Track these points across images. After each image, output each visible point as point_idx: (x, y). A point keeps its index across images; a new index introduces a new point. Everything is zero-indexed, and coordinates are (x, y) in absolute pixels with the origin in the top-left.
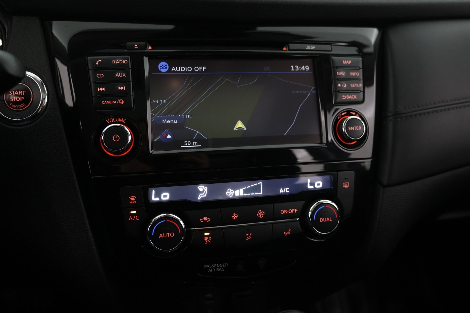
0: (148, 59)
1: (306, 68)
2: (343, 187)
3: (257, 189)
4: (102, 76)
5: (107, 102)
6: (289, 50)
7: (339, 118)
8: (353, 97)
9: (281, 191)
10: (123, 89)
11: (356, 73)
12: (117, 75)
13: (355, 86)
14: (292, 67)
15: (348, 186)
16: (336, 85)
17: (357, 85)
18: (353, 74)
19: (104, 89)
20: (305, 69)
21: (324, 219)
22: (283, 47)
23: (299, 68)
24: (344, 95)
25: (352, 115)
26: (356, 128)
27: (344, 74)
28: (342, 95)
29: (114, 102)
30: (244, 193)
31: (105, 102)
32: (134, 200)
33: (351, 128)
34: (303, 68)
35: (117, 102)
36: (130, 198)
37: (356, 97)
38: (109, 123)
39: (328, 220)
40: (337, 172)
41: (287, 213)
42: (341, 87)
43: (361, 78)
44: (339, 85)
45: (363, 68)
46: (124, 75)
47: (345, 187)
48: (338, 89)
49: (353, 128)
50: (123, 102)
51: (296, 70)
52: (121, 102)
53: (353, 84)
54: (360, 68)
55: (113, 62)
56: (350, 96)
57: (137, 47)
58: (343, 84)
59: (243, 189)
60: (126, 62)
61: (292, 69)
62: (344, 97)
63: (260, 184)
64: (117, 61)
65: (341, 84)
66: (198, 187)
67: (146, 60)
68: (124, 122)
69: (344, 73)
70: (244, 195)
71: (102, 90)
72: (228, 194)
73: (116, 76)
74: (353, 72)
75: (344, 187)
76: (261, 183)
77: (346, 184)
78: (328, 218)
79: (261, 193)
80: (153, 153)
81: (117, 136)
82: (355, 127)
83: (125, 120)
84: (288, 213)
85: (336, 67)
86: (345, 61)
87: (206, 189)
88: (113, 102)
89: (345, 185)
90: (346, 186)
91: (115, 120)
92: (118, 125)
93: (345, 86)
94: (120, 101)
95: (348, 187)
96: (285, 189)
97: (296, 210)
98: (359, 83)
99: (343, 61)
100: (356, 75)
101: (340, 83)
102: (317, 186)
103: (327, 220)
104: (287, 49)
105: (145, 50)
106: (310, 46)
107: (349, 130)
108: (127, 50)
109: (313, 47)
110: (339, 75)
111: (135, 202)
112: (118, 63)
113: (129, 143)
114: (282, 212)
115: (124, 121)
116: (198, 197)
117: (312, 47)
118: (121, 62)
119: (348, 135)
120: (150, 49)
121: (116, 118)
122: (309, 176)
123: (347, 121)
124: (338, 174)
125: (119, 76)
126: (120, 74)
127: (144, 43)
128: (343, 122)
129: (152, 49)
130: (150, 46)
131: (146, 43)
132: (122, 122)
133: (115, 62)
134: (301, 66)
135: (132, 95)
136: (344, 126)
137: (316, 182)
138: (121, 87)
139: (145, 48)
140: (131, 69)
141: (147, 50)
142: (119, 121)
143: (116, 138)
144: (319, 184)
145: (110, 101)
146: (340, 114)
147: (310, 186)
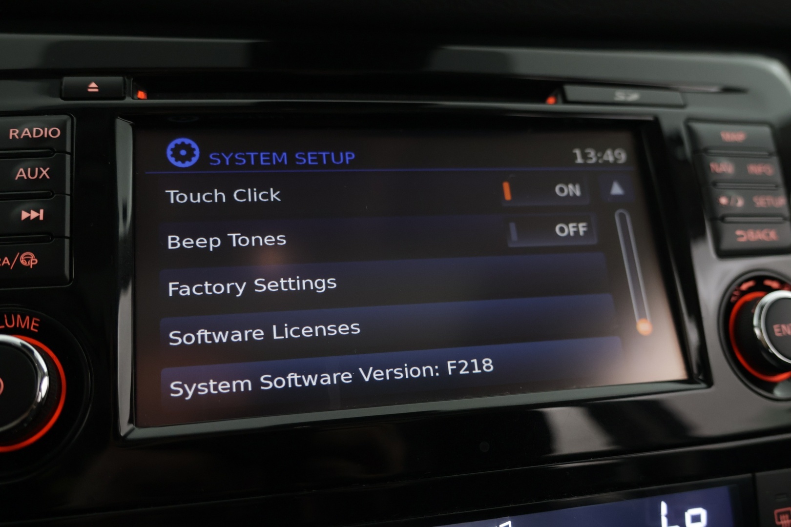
0: (133, 126)
1: (616, 156)
6: (566, 101)
7: (733, 299)
8: (768, 235)
10: (38, 217)
11: (762, 168)
12: (21, 173)
13: (766, 201)
14: (575, 154)
16: (713, 203)
17: (771, 201)
18: (755, 169)
20: (616, 159)
22: (548, 95)
23: (596, 155)
24: (741, 230)
25: (770, 290)
27: (730, 170)
28: (736, 231)
33: (780, 328)
34: (609, 156)
35: (11, 263)
37: (775, 234)
40: (749, 475)
42: (727, 207)
43: (779, 179)
44: (723, 201)
45: (780, 153)
46: (44, 172)
47: (782, 522)
48: (722, 213)
49: (786, 330)
50: (33, 261)
51: (590, 162)
52: (27, 260)
53: (761, 199)
54: (771, 154)
55: (11, 134)
56: (758, 232)
57: (97, 90)
58: (733, 198)
60: (55, 133)
61: (576, 158)
62: (742, 236)
64: (27, 129)
65: (729, 198)
67: (124, 131)
68: (35, 327)
69: (730, 166)
73: (18, 175)
74: (756, 164)
75: (781, 525)
76: (509, 523)
77: (784, 513)
80: (133, 435)
83: (36, 322)
85: (705, 150)
86: (728, 135)
89: (781, 517)
90: (785, 522)
92: (16, 340)
93: (740, 203)
94: (22, 257)
98: (776, 196)
99: (723, 134)
100: (763, 172)
101: (723, 195)
102: (690, 525)
104: (560, 99)
105: (123, 98)
106: (624, 93)
107: (777, 335)
108: (64, 100)
109: (634, 96)
110: (717, 170)
112: (26, 137)
113: (42, 399)
115: (33, 324)
117: (630, 95)
118: (36, 135)
119: (773, 350)
120: (139, 99)
121: (5, 316)
122: (663, 494)
123: (762, 308)
124: (754, 479)
125: (25, 178)
126: (29, 169)
127: (119, 79)
128: (752, 311)
129: (149, 97)
130: (141, 90)
131: (126, 80)
132: (28, 327)
133: (17, 134)
134: (601, 150)
135: (67, 238)
136: (759, 327)
137: (686, 511)
138: (29, 212)
139: (125, 93)
140: (71, 154)
141: (128, 100)
142: (18, 326)
144: (696, 519)
146: (737, 289)
147: (670, 524)
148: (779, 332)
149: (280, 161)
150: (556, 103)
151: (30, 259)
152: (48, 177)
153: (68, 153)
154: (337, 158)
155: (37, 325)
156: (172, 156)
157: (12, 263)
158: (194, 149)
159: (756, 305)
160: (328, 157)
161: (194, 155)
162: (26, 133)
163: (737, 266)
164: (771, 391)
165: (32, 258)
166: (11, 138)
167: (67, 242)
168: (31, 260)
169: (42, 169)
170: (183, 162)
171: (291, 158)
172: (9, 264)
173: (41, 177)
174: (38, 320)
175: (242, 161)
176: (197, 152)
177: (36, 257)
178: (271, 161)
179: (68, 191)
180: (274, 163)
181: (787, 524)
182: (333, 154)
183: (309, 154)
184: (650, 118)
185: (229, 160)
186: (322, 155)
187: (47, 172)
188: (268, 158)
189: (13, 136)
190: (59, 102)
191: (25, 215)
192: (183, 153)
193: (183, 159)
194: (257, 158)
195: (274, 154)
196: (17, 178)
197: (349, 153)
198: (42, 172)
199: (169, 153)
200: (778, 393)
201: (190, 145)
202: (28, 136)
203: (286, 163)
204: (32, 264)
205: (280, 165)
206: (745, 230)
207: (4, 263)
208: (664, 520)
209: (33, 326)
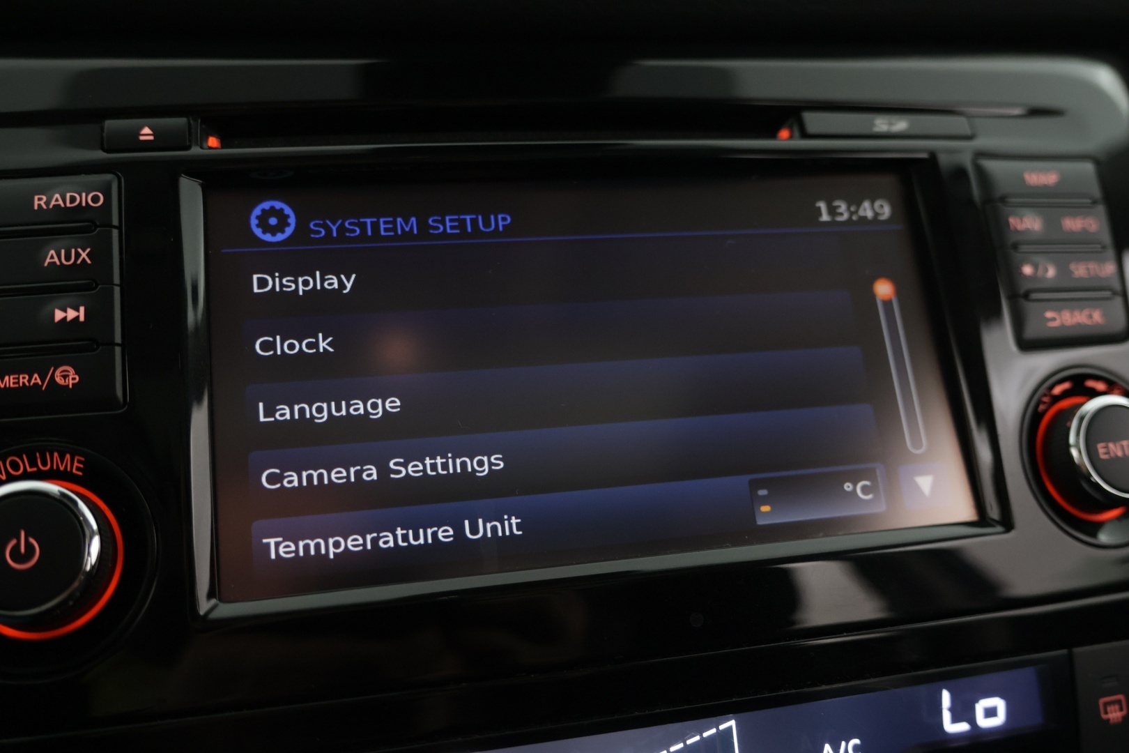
0: (203, 186)
1: (877, 209)
2: (1104, 716)
6: (805, 135)
7: (1042, 407)
8: (1090, 317)
10: (78, 317)
11: (1083, 222)
12: (52, 257)
13: (1088, 269)
14: (819, 208)
15: (1124, 712)
16: (1013, 274)
17: (1095, 268)
18: (1072, 224)
20: (876, 214)
22: (779, 127)
23: (848, 209)
24: (1052, 311)
25: (1094, 394)
27: (1037, 227)
28: (1045, 312)
29: (29, 381)
33: (1107, 447)
34: (866, 210)
35: (43, 381)
37: (1102, 316)
38: (4, 477)
40: (1064, 651)
42: (1033, 278)
43: (1106, 237)
44: (1027, 270)
45: (1108, 199)
46: (84, 255)
47: (1110, 716)
48: (1024, 287)
49: (1115, 450)
50: (73, 378)
51: (839, 219)
52: (65, 377)
53: (1080, 265)
54: (1095, 202)
55: (36, 202)
56: (1076, 312)
57: (151, 138)
58: (1041, 266)
60: (95, 199)
61: (820, 214)
62: (1054, 319)
63: (730, 728)
64: (57, 196)
65: (1036, 267)
67: (191, 194)
68: (78, 469)
69: (1038, 220)
73: (48, 260)
74: (1074, 215)
75: (1108, 720)
76: (732, 723)
80: (215, 613)
81: (28, 544)
82: (1125, 443)
83: (79, 461)
85: (1002, 199)
86: (1035, 176)
88: (23, 379)
89: (1108, 709)
90: (1115, 715)
91: (33, 463)
93: (1051, 272)
94: (58, 373)
95: (1123, 717)
96: (843, 744)
98: (1102, 261)
99: (1027, 176)
100: (1084, 227)
101: (1027, 263)
102: (983, 722)
104: (797, 133)
105: (188, 148)
106: (887, 120)
107: (1102, 457)
108: (107, 152)
109: (900, 125)
110: (1019, 228)
112: (57, 207)
113: (93, 567)
115: (76, 464)
117: (895, 124)
118: (71, 203)
119: (1096, 478)
120: (210, 148)
121: (38, 455)
122: (944, 679)
123: (1082, 419)
124: (1070, 657)
125: (58, 263)
126: (63, 251)
127: (181, 121)
128: (1068, 424)
129: (224, 145)
130: (212, 136)
131: (192, 122)
132: (69, 469)
133: (45, 203)
134: (855, 201)
135: (118, 345)
136: (1077, 446)
137: (977, 701)
138: (65, 311)
139: (190, 141)
140: (119, 228)
141: (195, 151)
142: (55, 467)
143: (23, 550)
144: (991, 712)
145: (12, 377)
146: (1047, 393)
147: (955, 719)
148: (1106, 454)
149: (407, 229)
150: (791, 137)
151: (68, 376)
152: (89, 262)
153: (115, 227)
154: (487, 224)
155: (81, 466)
156: (258, 226)
157: (45, 381)
158: (288, 216)
159: (1074, 415)
160: (474, 222)
161: (288, 225)
162: (57, 200)
163: (1046, 362)
164: (1094, 534)
165: (71, 373)
166: (36, 207)
167: (118, 350)
168: (71, 377)
169: (80, 250)
170: (274, 234)
171: (423, 225)
172: (40, 383)
173: (79, 262)
174: (83, 459)
175: (354, 231)
176: (292, 220)
177: (76, 373)
178: (394, 229)
179: (117, 280)
180: (399, 232)
181: (1117, 718)
182: (480, 218)
183: (447, 218)
184: (924, 156)
185: (337, 229)
186: (465, 219)
187: (87, 255)
188: (391, 226)
189: (39, 205)
190: (100, 155)
191: (59, 315)
192: (273, 221)
193: (273, 230)
194: (375, 226)
195: (399, 220)
196: (46, 264)
197: (503, 216)
198: (80, 255)
199: (254, 222)
200: (1103, 538)
201: (282, 210)
202: (59, 205)
203: (415, 232)
204: (71, 382)
205: (407, 235)
206: (1059, 310)
207: (33, 381)
208: (946, 716)
209: (76, 467)
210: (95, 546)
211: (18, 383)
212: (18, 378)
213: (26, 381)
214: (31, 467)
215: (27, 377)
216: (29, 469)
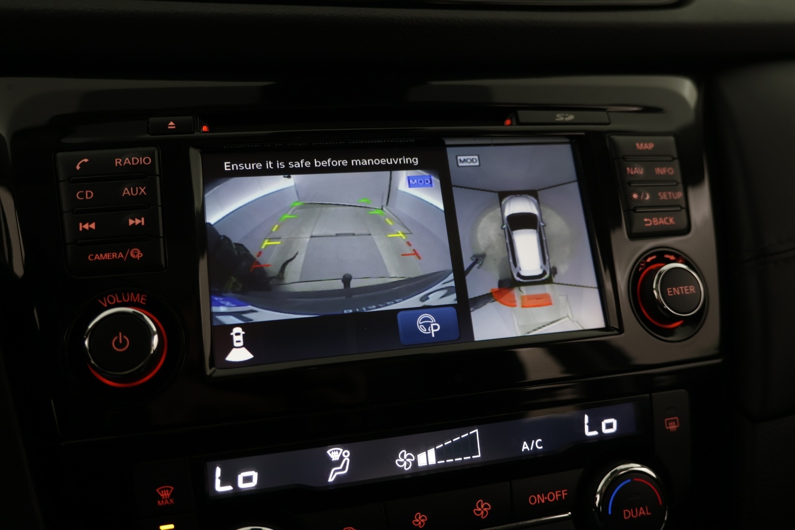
0: (202, 153)
2: (667, 428)
3: (468, 446)
4: (89, 195)
5: (101, 255)
6: (519, 124)
7: (640, 269)
8: (668, 221)
9: (525, 446)
10: (141, 223)
11: (667, 170)
12: (126, 192)
13: (668, 196)
15: (678, 426)
16: (628, 197)
17: (671, 195)
18: (660, 171)
19: (93, 226)
21: (632, 510)
22: (505, 120)
24: (647, 218)
25: (669, 261)
26: (684, 289)
27: (641, 173)
28: (644, 218)
29: (117, 256)
30: (438, 459)
31: (97, 255)
32: (169, 495)
33: (672, 290)
35: (124, 256)
36: (158, 491)
37: (674, 220)
38: (106, 305)
39: (642, 512)
40: (648, 395)
41: (543, 501)
42: (638, 200)
43: (679, 178)
44: (635, 196)
45: (681, 157)
46: (143, 190)
47: (670, 427)
48: (634, 205)
49: (676, 291)
50: (139, 255)
52: (136, 254)
53: (664, 193)
54: (674, 159)
55: (116, 162)
56: (661, 219)
57: (174, 127)
58: (643, 194)
59: (435, 449)
60: (147, 161)
62: (648, 222)
63: (476, 432)
64: (127, 159)
65: (639, 195)
66: (328, 452)
67: (195, 157)
68: (143, 301)
69: (642, 169)
70: (439, 462)
71: (89, 228)
72: (401, 463)
73: (124, 193)
74: (661, 167)
75: (669, 429)
76: (477, 431)
78: (641, 508)
79: (479, 456)
80: (215, 375)
81: (123, 338)
82: (681, 288)
83: (144, 297)
84: (546, 501)
85: (624, 158)
86: (642, 145)
87: (346, 454)
88: (114, 255)
89: (670, 424)
90: (673, 427)
91: (120, 298)
92: (130, 310)
93: (648, 197)
94: (132, 252)
95: (677, 428)
96: (533, 441)
97: (565, 492)
98: (676, 191)
99: (637, 144)
100: (667, 173)
101: (635, 193)
102: (605, 431)
103: (640, 513)
104: (514, 122)
105: (193, 133)
106: (563, 115)
107: (669, 295)
108: (149, 134)
109: (570, 117)
110: (632, 173)
111: (171, 501)
112: (127, 165)
113: (154, 351)
114: (533, 500)
115: (142, 299)
116: (328, 478)
117: (567, 117)
118: (134, 163)
119: (666, 306)
120: (204, 132)
121: (123, 294)
122: (586, 409)
123: (660, 275)
124: (651, 398)
125: (129, 195)
126: (132, 188)
127: (189, 118)
128: (653, 277)
129: (210, 131)
130: (204, 125)
131: (195, 118)
132: (138, 301)
133: (121, 163)
135: (161, 237)
136: (657, 289)
137: (603, 421)
138: (134, 220)
139: (194, 128)
140: (159, 176)
141: (197, 134)
142: (131, 300)
143: (121, 342)
144: (609, 426)
145: (108, 254)
146: (643, 261)
147: (590, 430)
148: (671, 293)
150: (512, 125)
151: (137, 253)
152: (145, 194)
153: (158, 175)
155: (145, 299)
159: (656, 273)
162: (127, 161)
165: (139, 252)
166: (116, 165)
167: (161, 240)
168: (138, 254)
169: (140, 188)
172: (123, 257)
173: (140, 194)
174: (146, 296)
177: (141, 252)
179: (159, 203)
181: (674, 428)
187: (144, 190)
189: (118, 164)
190: (148, 136)
196: (123, 195)
198: (141, 190)
202: (129, 164)
204: (139, 257)
206: (651, 217)
207: (119, 256)
208: (586, 428)
209: (142, 300)
210: (155, 340)
211: (112, 257)
212: (112, 255)
213: (115, 256)
214: (119, 300)
215: (116, 254)
216: (118, 301)
